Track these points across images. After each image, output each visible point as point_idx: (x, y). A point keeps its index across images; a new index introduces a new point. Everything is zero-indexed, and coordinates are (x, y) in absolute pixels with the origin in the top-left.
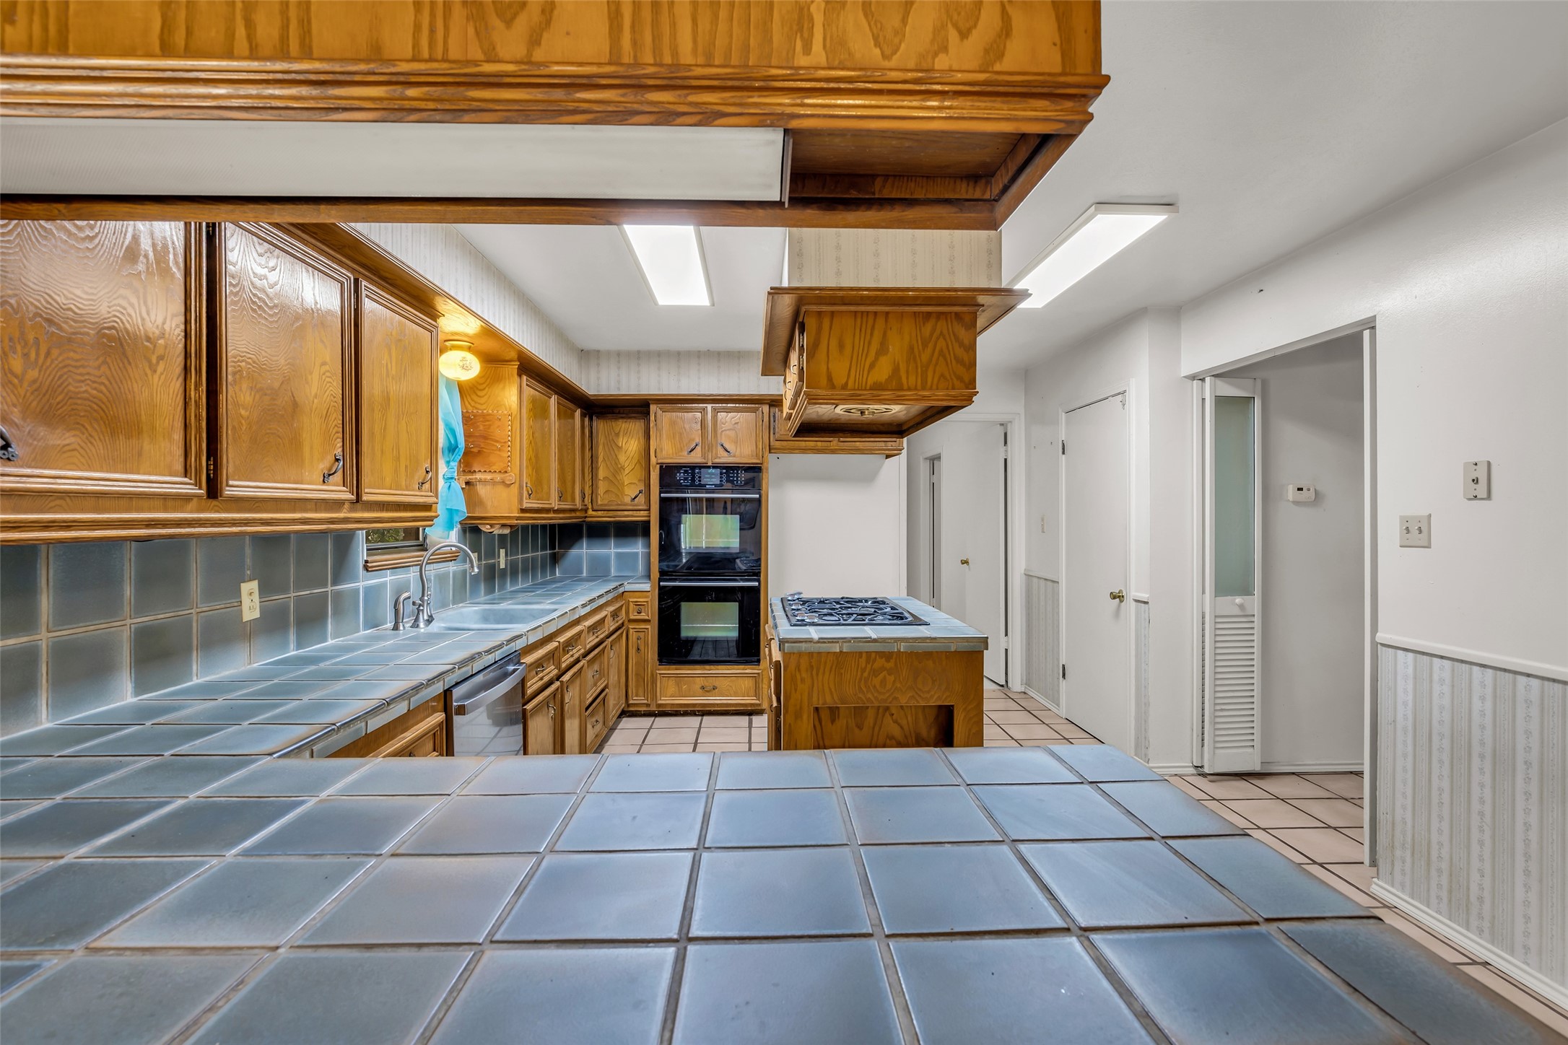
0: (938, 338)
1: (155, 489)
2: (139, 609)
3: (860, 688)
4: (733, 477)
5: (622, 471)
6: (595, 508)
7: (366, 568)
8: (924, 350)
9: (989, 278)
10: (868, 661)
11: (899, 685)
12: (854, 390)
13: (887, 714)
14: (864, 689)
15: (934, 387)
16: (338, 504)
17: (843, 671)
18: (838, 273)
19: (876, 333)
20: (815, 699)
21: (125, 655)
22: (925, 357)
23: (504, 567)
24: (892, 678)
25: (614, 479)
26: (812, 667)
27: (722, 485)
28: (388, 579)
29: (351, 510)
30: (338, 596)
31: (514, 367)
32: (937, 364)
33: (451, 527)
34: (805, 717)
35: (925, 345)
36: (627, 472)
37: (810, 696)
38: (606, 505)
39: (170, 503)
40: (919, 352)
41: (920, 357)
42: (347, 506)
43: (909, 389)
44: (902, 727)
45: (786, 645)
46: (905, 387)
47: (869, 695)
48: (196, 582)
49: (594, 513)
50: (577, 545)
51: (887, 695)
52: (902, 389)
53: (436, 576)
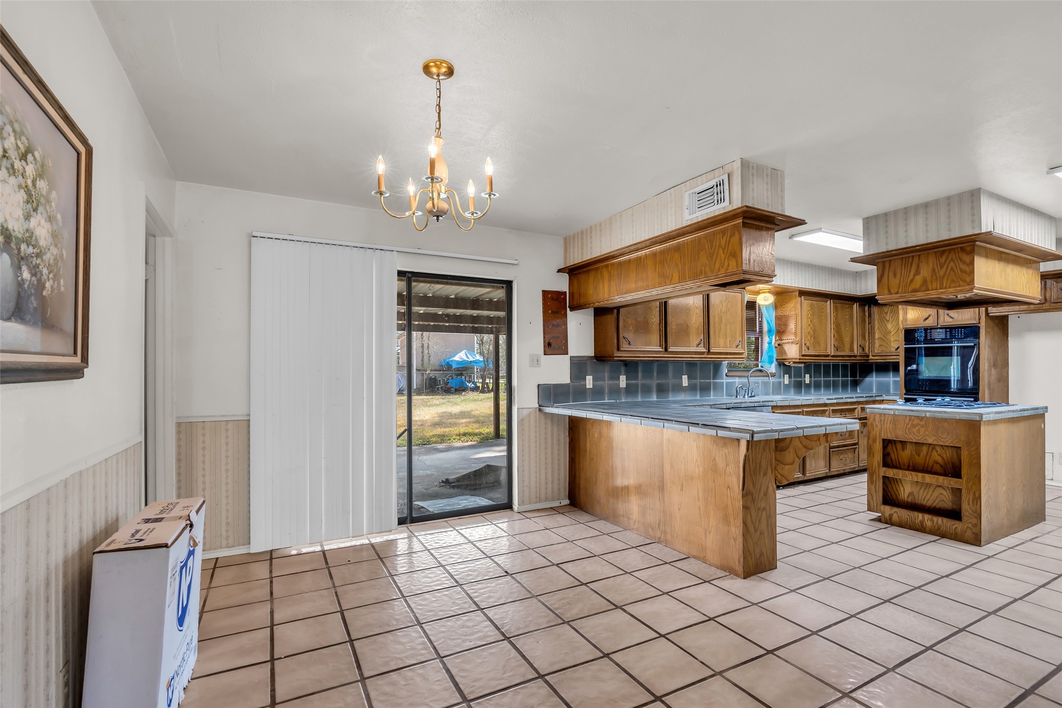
0: (950, 262)
1: (653, 350)
2: (658, 378)
3: (906, 432)
4: (955, 333)
5: (890, 333)
6: (873, 355)
7: (726, 375)
8: (941, 270)
9: (973, 228)
10: (910, 420)
11: (927, 433)
12: (902, 293)
13: (934, 450)
14: (908, 433)
15: (948, 287)
16: (703, 353)
17: (897, 424)
18: (887, 244)
19: (913, 265)
20: (883, 435)
21: (654, 389)
22: (942, 273)
23: (809, 383)
24: (924, 429)
25: (884, 339)
26: (881, 420)
27: (946, 339)
28: (737, 380)
29: (707, 355)
30: (715, 384)
31: (797, 293)
32: (949, 275)
33: (771, 362)
34: (878, 442)
35: (942, 267)
36: (892, 334)
37: (880, 434)
38: (879, 353)
39: (657, 353)
40: (938, 271)
41: (939, 273)
42: (706, 353)
43: (932, 290)
44: (943, 458)
45: (868, 409)
46: (930, 288)
47: (911, 436)
48: (671, 374)
49: (873, 357)
50: (870, 376)
51: (921, 437)
52: (929, 290)
53: (762, 382)
